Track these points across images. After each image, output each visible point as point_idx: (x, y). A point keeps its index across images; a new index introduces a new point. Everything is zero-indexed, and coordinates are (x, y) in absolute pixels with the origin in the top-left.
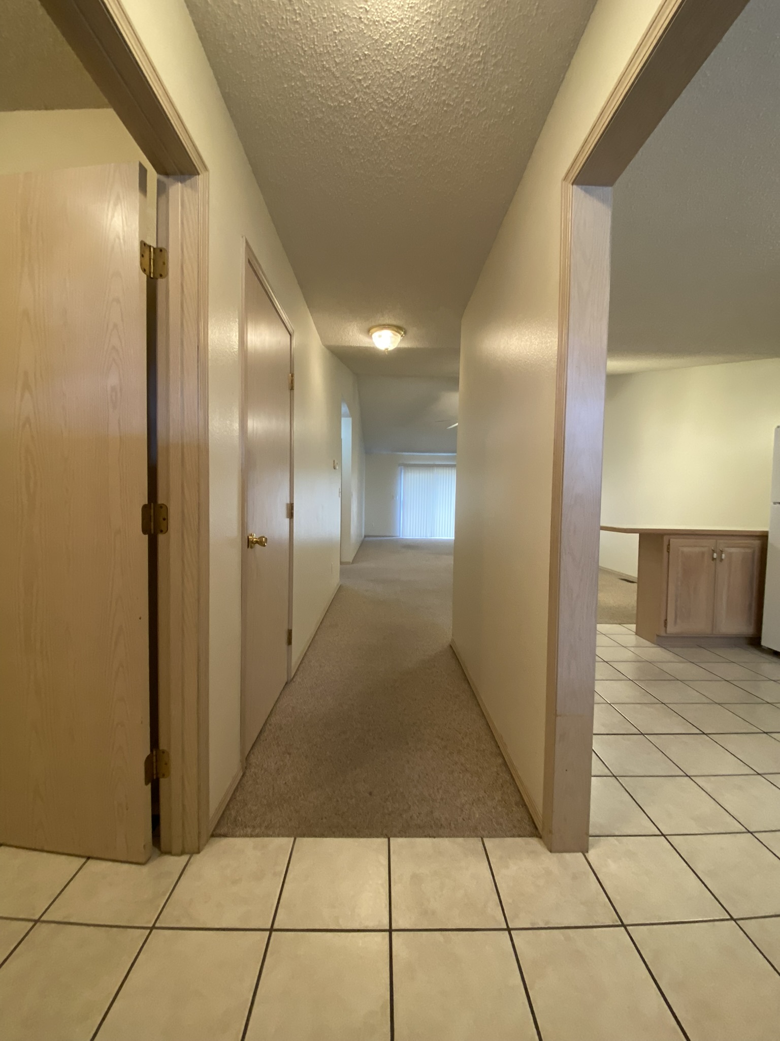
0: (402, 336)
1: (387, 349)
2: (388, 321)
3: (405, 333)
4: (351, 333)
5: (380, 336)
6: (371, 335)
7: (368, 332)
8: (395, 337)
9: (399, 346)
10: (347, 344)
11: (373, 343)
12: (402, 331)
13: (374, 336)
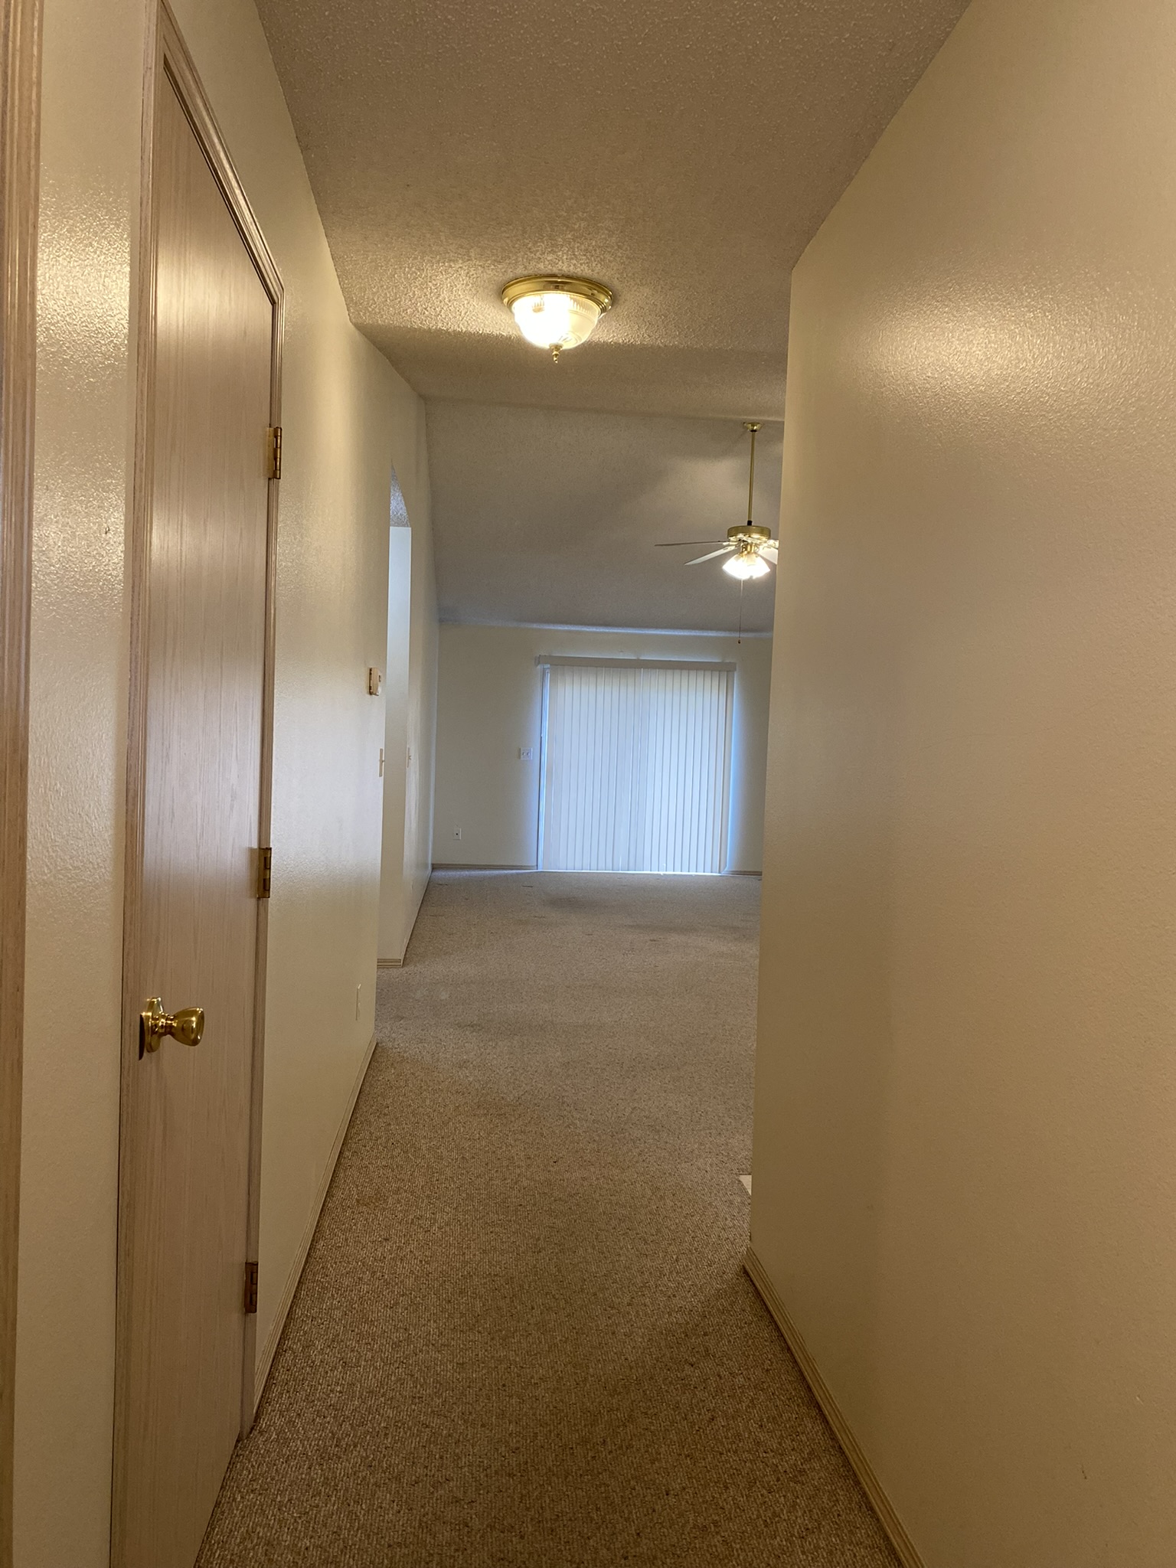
0: (603, 310)
1: (557, 347)
2: (564, 266)
3: (614, 300)
4: (445, 294)
5: (538, 309)
6: (510, 304)
7: (502, 293)
8: (584, 312)
9: (596, 338)
10: (432, 325)
11: (516, 327)
12: (606, 294)
13: (516, 305)
